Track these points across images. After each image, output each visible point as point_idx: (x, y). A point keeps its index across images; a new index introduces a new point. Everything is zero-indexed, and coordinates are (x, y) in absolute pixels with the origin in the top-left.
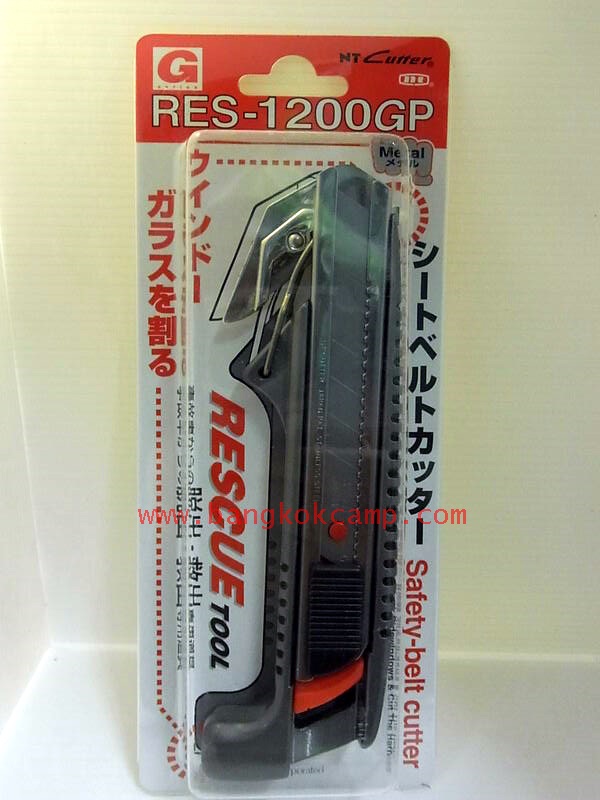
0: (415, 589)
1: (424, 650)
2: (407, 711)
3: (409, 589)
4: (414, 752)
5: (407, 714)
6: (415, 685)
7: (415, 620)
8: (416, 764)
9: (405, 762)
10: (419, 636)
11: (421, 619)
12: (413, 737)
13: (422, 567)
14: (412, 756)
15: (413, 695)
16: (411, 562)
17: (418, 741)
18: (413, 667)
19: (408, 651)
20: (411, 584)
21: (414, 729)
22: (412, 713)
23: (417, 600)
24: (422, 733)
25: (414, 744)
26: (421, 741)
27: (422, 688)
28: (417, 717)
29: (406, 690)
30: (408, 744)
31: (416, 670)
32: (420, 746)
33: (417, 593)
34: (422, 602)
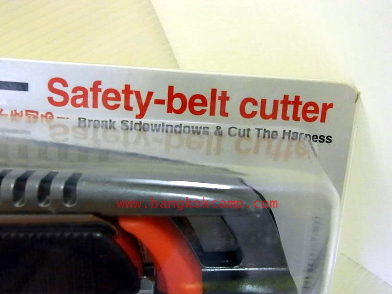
0: (85, 96)
1: (171, 89)
2: (254, 113)
3: (85, 104)
4: (311, 108)
5: (258, 115)
6: (218, 103)
7: (127, 99)
8: (326, 107)
9: (323, 120)
10: (150, 94)
11: (127, 90)
12: (290, 108)
13: (58, 86)
14: (316, 111)
15: (232, 106)
16: (51, 100)
17: (297, 102)
18: (192, 104)
19: (170, 109)
20: (79, 101)
21: (280, 107)
22: (258, 109)
23: (100, 95)
24: (286, 97)
25: (301, 108)
26: (297, 98)
27: (224, 93)
28: (264, 102)
29: (224, 114)
30: (300, 114)
31: (198, 101)
32: (304, 100)
33: (90, 95)
34: (103, 87)
